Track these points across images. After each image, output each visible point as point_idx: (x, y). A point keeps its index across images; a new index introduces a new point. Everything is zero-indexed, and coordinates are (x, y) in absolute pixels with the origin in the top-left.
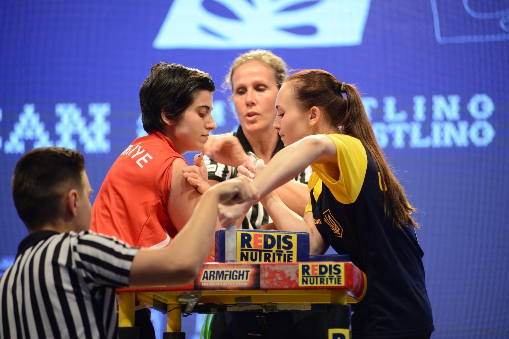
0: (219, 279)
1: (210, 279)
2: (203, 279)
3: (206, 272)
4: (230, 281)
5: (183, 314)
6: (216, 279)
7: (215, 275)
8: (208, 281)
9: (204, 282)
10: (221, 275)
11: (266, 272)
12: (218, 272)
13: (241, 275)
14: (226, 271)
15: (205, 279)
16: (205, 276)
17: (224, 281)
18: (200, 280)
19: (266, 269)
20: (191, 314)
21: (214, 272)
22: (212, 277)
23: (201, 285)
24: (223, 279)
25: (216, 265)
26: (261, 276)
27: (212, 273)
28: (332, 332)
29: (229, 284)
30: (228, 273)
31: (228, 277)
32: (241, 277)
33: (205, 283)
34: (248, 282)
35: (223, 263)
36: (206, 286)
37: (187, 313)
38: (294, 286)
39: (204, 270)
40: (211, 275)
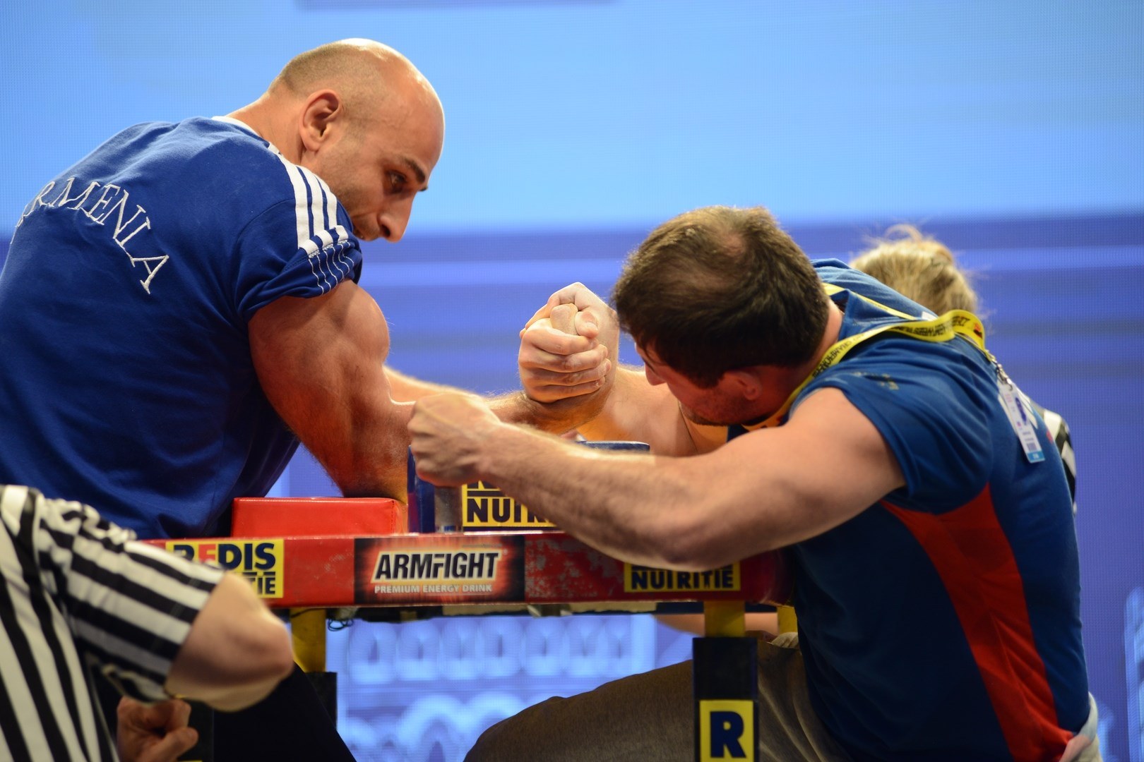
0: (420, 575)
1: (396, 576)
2: (378, 577)
3: (386, 558)
4: (447, 580)
5: (331, 623)
6: (412, 576)
7: (409, 566)
8: (392, 580)
9: (380, 585)
10: (424, 566)
11: (539, 556)
12: (416, 557)
13: (475, 565)
15: (383, 577)
16: (384, 569)
17: (431, 580)
18: (371, 577)
19: (541, 550)
20: (350, 622)
21: (406, 557)
22: (401, 571)
25: (411, 539)
26: (527, 567)
27: (402, 561)
28: (707, 707)
30: (443, 560)
31: (441, 571)
32: (476, 570)
33: (383, 586)
34: (493, 584)
35: (429, 536)
36: (385, 595)
37: (341, 620)
38: (611, 592)
39: (381, 554)
40: (397, 565)
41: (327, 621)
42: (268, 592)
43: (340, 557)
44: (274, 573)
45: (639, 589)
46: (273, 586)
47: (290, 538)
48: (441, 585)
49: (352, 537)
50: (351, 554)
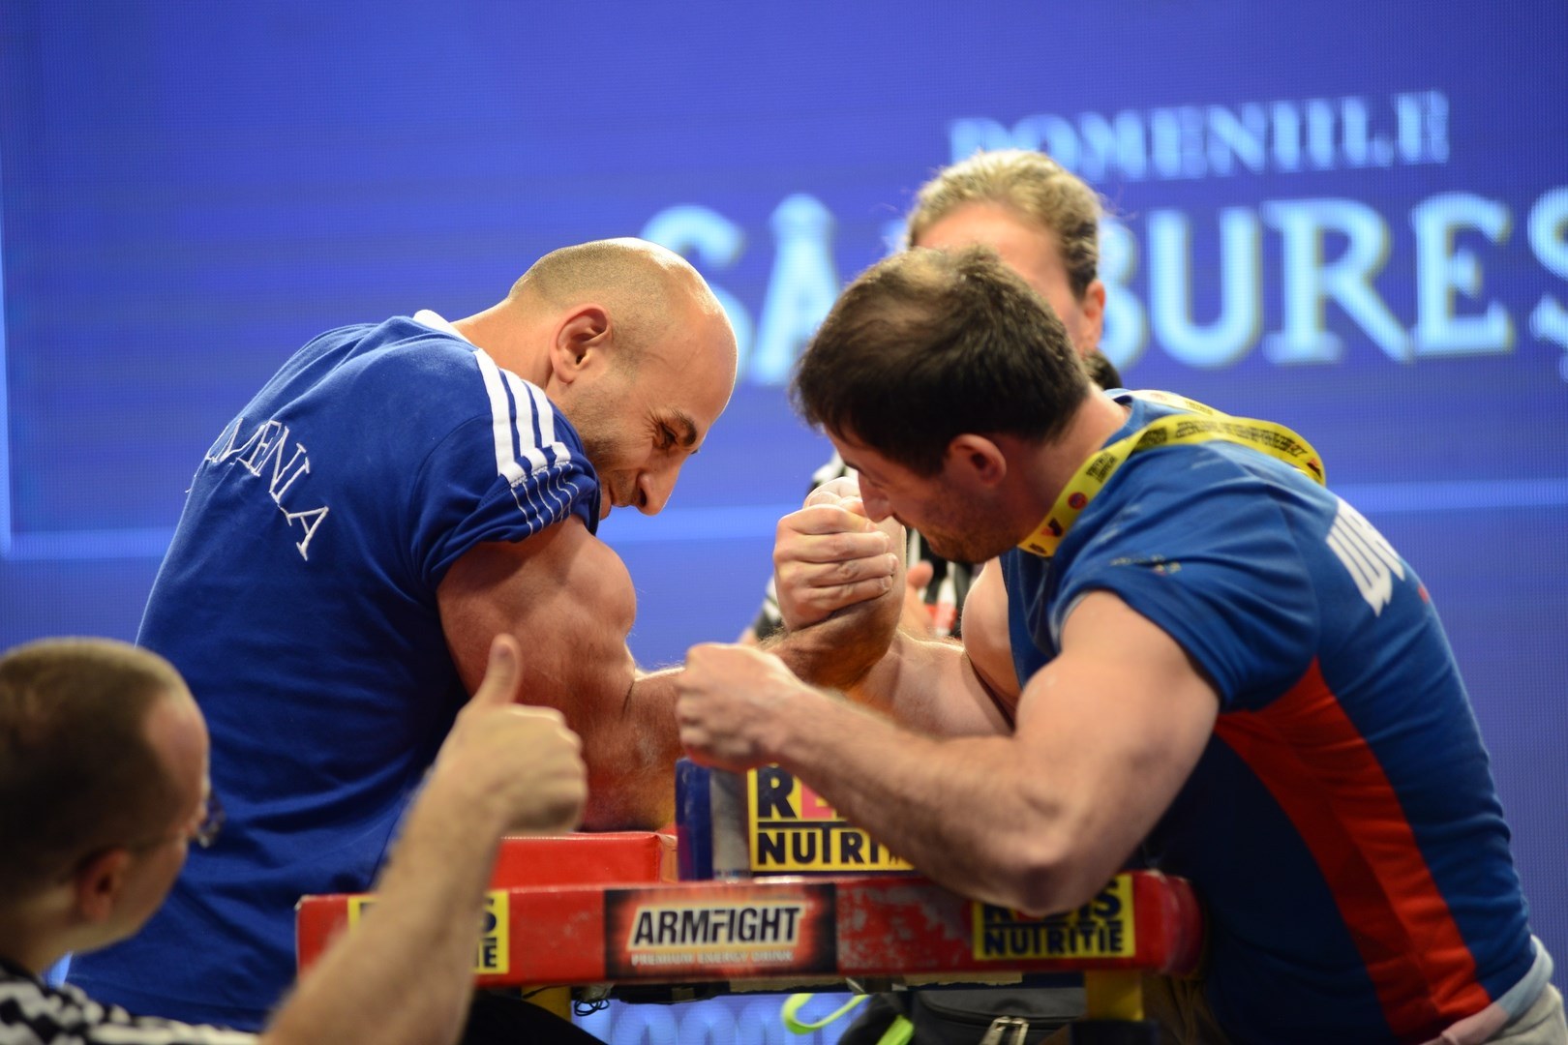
0: (694, 938)
1: (661, 939)
2: (637, 941)
3: (647, 916)
4: (730, 945)
5: (576, 1006)
6: (683, 939)
7: (678, 927)
8: (656, 947)
9: (639, 953)
10: (699, 926)
11: (857, 911)
12: (688, 915)
13: (769, 924)
14: (718, 912)
15: (644, 942)
16: (645, 930)
17: (710, 945)
18: (625, 942)
19: (859, 903)
20: (604, 1004)
21: (674, 915)
22: (667, 935)
23: (630, 961)
24: (705, 939)
25: (681, 890)
26: (839, 926)
27: (668, 920)
29: (727, 957)
30: (725, 919)
31: (723, 932)
32: (770, 931)
33: (645, 954)
34: (795, 951)
35: (705, 885)
36: (647, 967)
37: (590, 1002)
38: (956, 959)
39: (640, 910)
40: (662, 926)
41: (573, 1002)
42: (487, 964)
43: (584, 916)
44: (494, 939)
45: (995, 955)
46: (494, 956)
47: (516, 891)
48: (724, 952)
49: (600, 888)
50: (599, 911)
